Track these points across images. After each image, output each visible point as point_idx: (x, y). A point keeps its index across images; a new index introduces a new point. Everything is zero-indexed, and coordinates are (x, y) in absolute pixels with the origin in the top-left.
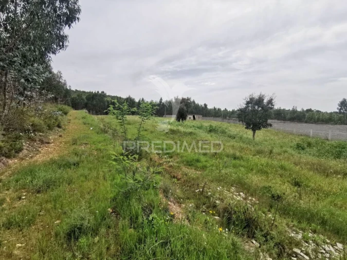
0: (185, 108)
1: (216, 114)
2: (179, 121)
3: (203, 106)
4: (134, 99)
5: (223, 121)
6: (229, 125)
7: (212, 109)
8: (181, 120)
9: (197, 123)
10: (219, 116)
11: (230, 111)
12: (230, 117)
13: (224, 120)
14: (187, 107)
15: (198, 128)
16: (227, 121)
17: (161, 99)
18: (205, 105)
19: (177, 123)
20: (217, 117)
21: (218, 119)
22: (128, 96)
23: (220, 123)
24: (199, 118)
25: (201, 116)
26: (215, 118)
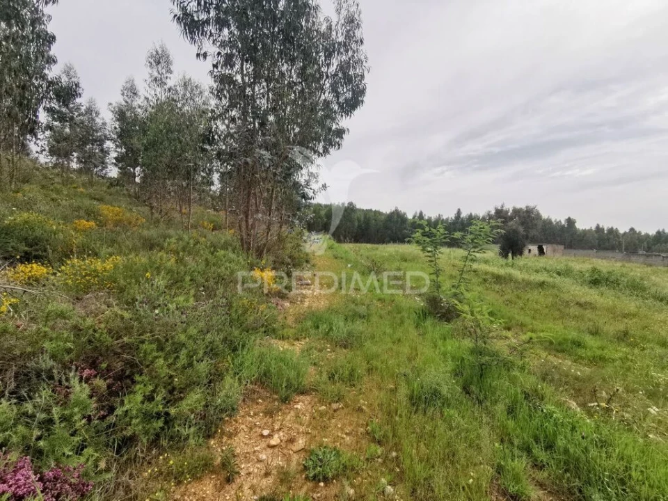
0: (521, 229)
1: (604, 241)
2: (506, 256)
3: (563, 223)
4: (405, 214)
5: (630, 261)
6: (649, 269)
7: (590, 231)
8: (510, 255)
9: (551, 262)
10: (613, 248)
11: (647, 236)
12: (649, 249)
13: (634, 258)
14: (527, 229)
15: (559, 274)
16: (642, 259)
17: (459, 212)
18: (571, 222)
19: (502, 261)
20: (606, 249)
21: (610, 254)
22: (393, 209)
23: (619, 264)
24: (554, 251)
25: (562, 247)
26: (602, 253)
